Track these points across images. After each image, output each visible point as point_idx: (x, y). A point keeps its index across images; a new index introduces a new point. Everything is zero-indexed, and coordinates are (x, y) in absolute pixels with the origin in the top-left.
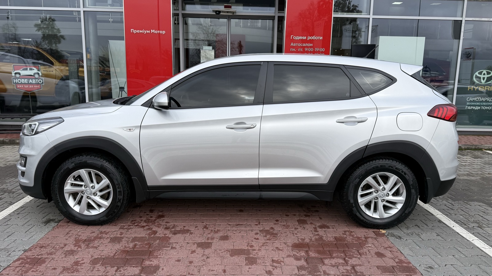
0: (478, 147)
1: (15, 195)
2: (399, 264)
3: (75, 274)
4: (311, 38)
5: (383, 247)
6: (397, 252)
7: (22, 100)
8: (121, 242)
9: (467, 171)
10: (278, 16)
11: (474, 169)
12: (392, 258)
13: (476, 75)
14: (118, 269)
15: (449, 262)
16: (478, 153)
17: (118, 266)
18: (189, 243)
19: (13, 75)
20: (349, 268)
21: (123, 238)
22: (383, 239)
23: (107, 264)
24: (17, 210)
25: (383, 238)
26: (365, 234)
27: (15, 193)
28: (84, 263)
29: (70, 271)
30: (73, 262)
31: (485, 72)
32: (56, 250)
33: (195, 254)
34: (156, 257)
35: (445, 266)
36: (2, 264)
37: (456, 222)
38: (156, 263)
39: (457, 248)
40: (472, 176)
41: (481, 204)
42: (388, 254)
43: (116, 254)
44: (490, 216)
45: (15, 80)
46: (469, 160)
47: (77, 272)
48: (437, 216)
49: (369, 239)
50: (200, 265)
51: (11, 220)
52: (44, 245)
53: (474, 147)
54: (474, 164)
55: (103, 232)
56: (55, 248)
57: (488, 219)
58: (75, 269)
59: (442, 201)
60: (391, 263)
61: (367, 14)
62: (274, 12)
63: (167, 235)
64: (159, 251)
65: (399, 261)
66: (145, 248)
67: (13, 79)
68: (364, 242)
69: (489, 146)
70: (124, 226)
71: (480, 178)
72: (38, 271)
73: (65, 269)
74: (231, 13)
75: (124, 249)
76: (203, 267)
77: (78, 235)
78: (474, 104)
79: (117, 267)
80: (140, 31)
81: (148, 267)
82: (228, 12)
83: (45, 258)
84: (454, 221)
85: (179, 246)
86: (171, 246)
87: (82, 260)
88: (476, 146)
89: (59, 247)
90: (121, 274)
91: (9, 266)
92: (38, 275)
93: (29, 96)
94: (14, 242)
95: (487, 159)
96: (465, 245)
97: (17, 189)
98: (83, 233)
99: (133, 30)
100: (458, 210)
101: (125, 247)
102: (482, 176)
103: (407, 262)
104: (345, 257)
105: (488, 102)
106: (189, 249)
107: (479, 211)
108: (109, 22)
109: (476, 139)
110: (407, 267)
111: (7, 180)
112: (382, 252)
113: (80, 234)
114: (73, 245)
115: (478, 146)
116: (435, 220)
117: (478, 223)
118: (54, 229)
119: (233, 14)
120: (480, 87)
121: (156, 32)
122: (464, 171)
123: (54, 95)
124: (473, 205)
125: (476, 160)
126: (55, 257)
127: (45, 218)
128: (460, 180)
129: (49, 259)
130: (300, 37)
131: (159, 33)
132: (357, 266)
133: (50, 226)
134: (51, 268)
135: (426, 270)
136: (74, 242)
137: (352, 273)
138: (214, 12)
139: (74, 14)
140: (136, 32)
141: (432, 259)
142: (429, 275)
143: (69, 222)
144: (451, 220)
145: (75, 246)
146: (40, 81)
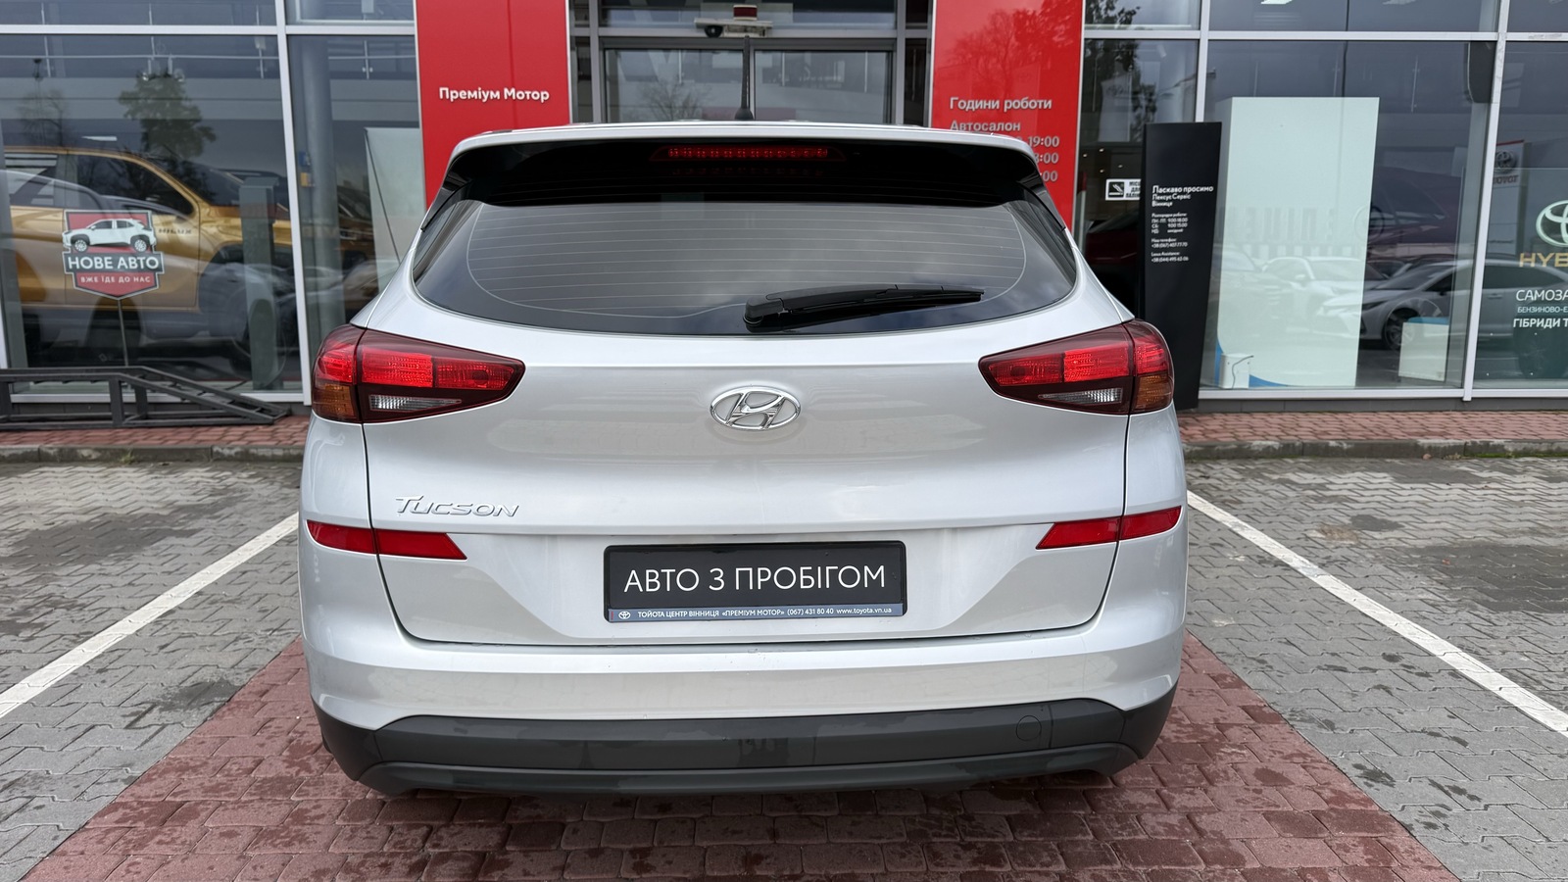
0: (1559, 448)
1: (87, 613)
2: (1336, 807)
3: (295, 850)
4: (1017, 104)
5: (1278, 755)
6: (1325, 769)
7: (93, 327)
9: (1529, 521)
10: (907, 40)
11: (1551, 513)
12: (1312, 788)
13: (1545, 218)
14: (431, 829)
15: (1496, 796)
16: (1558, 464)
17: (431, 823)
19: (67, 244)
20: (1174, 819)
22: (1276, 729)
23: (397, 820)
24: (97, 660)
25: (1277, 726)
26: (1218, 715)
27: (86, 609)
28: (323, 815)
29: (278, 841)
30: (286, 814)
32: (229, 778)
35: (1486, 809)
36: (63, 822)
37: (1509, 674)
38: (552, 814)
39: (1518, 753)
40: (1545, 534)
42: (1298, 775)
45: (73, 260)
46: (1533, 485)
47: (300, 842)
48: (1445, 659)
49: (1231, 729)
50: (693, 815)
51: (79, 690)
52: (192, 764)
53: (1544, 448)
54: (1550, 498)
56: (226, 773)
58: (294, 834)
59: (1457, 612)
60: (1307, 802)
61: (1189, 26)
62: (893, 26)
65: (1333, 795)
67: (67, 256)
68: (1217, 740)
72: (179, 841)
73: (263, 835)
74: (755, 32)
76: (704, 823)
77: (295, 732)
78: (1540, 309)
79: (428, 826)
80: (469, 93)
81: (529, 824)
82: (745, 29)
83: (198, 804)
84: (1502, 672)
87: (315, 808)
88: (1552, 442)
89: (239, 769)
90: (443, 848)
91: (82, 828)
92: (179, 853)
93: (117, 312)
94: (93, 755)
96: (1542, 744)
97: (94, 597)
98: (313, 725)
99: (447, 89)
100: (1512, 639)
103: (1362, 800)
104: (1159, 786)
108: (362, 76)
109: (1549, 421)
110: (1363, 814)
111: (58, 568)
112: (1278, 770)
113: (300, 727)
114: (284, 761)
115: (1557, 444)
116: (1440, 671)
118: (219, 713)
119: (764, 34)
120: (1558, 255)
121: (520, 95)
122: (1521, 521)
123: (197, 309)
124: (1558, 622)
125: (1555, 486)
126: (227, 799)
127: (188, 684)
128: (1510, 548)
129: (210, 807)
130: (981, 102)
131: (528, 97)
132: (1202, 813)
133: (207, 707)
134: (218, 832)
135: (1424, 823)
136: (285, 753)
137: (1184, 834)
138: (703, 30)
139: (258, 46)
140: (456, 97)
141: (1440, 787)
142: (1437, 841)
143: (263, 693)
144: (1491, 670)
145: (291, 765)
146: (152, 263)
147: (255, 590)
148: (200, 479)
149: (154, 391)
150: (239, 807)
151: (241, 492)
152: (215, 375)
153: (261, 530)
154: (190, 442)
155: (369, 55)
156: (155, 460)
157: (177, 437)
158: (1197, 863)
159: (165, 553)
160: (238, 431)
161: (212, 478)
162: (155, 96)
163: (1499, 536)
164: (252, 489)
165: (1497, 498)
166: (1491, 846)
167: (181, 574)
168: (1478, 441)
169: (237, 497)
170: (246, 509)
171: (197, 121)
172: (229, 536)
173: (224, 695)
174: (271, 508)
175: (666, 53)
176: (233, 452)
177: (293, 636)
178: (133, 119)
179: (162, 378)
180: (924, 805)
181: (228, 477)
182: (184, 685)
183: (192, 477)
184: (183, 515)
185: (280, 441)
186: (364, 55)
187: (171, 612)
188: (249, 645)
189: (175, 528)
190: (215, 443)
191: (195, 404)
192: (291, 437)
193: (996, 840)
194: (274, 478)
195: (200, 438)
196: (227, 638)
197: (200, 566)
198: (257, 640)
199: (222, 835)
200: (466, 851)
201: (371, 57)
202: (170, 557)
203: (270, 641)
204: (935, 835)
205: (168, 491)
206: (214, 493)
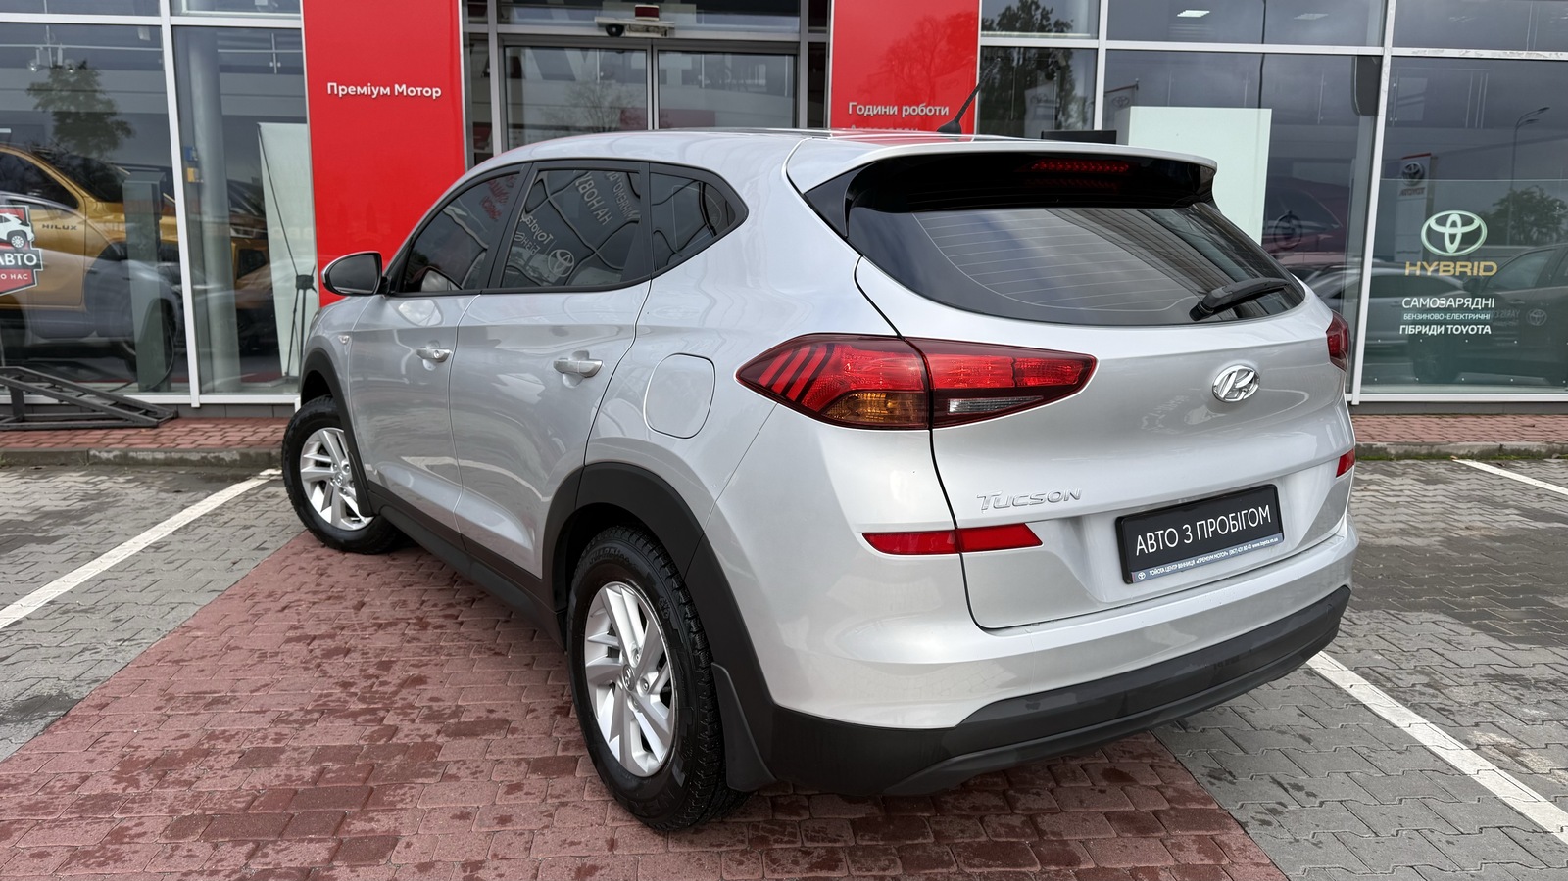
0: (1438, 451)
2: (1177, 806)
3: (107, 870)
4: (914, 110)
5: (1127, 755)
6: (1171, 768)
8: (275, 765)
9: (1401, 521)
10: (809, 43)
11: (1423, 514)
12: (1156, 788)
13: (1429, 228)
14: (257, 847)
15: (1332, 793)
16: (1437, 466)
17: (258, 839)
18: (502, 762)
20: (1016, 820)
21: (282, 751)
23: (222, 836)
28: (145, 833)
29: (92, 861)
30: (106, 832)
31: (1455, 216)
32: (51, 796)
33: (519, 794)
34: (391, 808)
35: (1321, 805)
37: (1362, 672)
38: (387, 827)
39: (1359, 749)
40: (1415, 535)
41: (1441, 617)
42: (1144, 775)
43: (256, 803)
44: (1465, 654)
46: (1411, 487)
47: (115, 862)
50: (533, 827)
52: (13, 782)
53: (1424, 451)
54: (1425, 499)
55: (217, 733)
56: (48, 790)
57: (1461, 663)
58: (109, 854)
61: (1088, 35)
62: (797, 28)
63: (431, 740)
64: (400, 788)
65: (1176, 794)
66: (355, 781)
69: (1470, 446)
70: (291, 714)
71: (1439, 542)
73: (78, 855)
74: (657, 33)
75: (285, 784)
76: (543, 835)
77: (130, 747)
78: (1425, 316)
79: (253, 842)
80: (359, 88)
81: (361, 838)
82: (647, 29)
83: (11, 823)
84: (1356, 670)
85: (469, 772)
86: (441, 771)
87: (137, 825)
88: (1432, 445)
89: (62, 787)
90: (266, 865)
95: (1463, 486)
96: (1384, 741)
98: (149, 739)
99: (335, 85)
100: (1369, 637)
101: (289, 778)
102: (1446, 534)
103: (1203, 798)
104: (1007, 786)
105: (1468, 310)
106: (501, 779)
107: (1431, 638)
109: (1432, 425)
110: (1201, 812)
112: (1126, 770)
113: (136, 742)
114: (113, 777)
115: (1436, 447)
117: (1427, 675)
118: (52, 728)
119: (666, 35)
120: (1442, 264)
121: (412, 91)
122: (1393, 521)
123: (82, 308)
124: (1415, 621)
125: (1430, 487)
126: (45, 818)
127: (24, 697)
128: (1379, 548)
129: (25, 826)
130: (879, 107)
131: (420, 94)
132: (1044, 814)
133: (40, 721)
134: (28, 853)
135: (1261, 821)
136: (117, 769)
137: (1023, 836)
138: (604, 29)
139: (141, 37)
140: (345, 92)
141: (1280, 785)
142: (1269, 838)
143: (102, 706)
144: (1345, 668)
145: (119, 781)
146: (30, 259)
147: (112, 599)
148: (73, 483)
149: (30, 393)
150: (56, 826)
151: (115, 497)
152: (98, 377)
153: (129, 536)
154: (66, 445)
155: (276, 48)
156: (27, 464)
157: (53, 441)
158: (1033, 864)
159: (22, 561)
160: (118, 434)
161: (86, 482)
162: (69, 88)
163: (1371, 536)
164: (127, 494)
165: (1374, 500)
166: (1321, 842)
167: (36, 583)
168: (1361, 444)
169: (109, 503)
170: (117, 515)
171: (113, 114)
172: (94, 542)
173: (60, 709)
174: (144, 513)
175: (585, 52)
176: (111, 456)
177: (145, 647)
178: (44, 112)
179: (40, 379)
180: (770, 811)
181: (103, 481)
182: (19, 699)
183: (65, 481)
184: (48, 522)
185: (162, 445)
186: (272, 48)
187: (18, 622)
188: (97, 656)
189: (37, 535)
190: (91, 446)
191: (73, 405)
192: (175, 440)
193: (837, 845)
194: (152, 482)
195: (77, 441)
196: (72, 650)
197: (57, 574)
198: (105, 650)
199: (33, 856)
200: (290, 868)
201: (278, 51)
202: (28, 565)
203: (119, 652)
204: (776, 841)
205: (36, 496)
206: (85, 498)
